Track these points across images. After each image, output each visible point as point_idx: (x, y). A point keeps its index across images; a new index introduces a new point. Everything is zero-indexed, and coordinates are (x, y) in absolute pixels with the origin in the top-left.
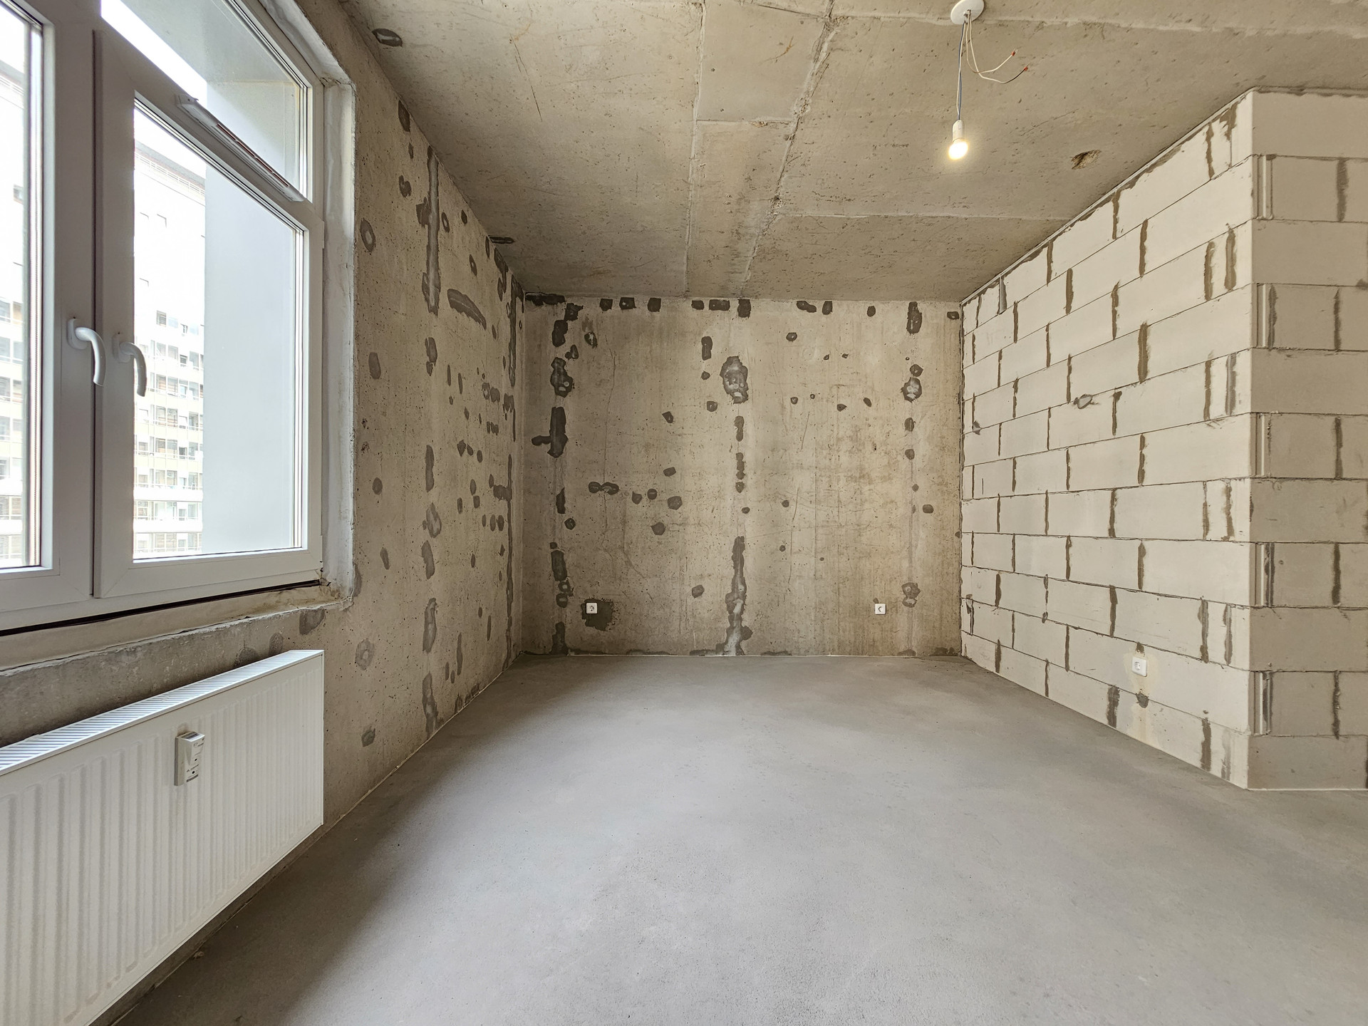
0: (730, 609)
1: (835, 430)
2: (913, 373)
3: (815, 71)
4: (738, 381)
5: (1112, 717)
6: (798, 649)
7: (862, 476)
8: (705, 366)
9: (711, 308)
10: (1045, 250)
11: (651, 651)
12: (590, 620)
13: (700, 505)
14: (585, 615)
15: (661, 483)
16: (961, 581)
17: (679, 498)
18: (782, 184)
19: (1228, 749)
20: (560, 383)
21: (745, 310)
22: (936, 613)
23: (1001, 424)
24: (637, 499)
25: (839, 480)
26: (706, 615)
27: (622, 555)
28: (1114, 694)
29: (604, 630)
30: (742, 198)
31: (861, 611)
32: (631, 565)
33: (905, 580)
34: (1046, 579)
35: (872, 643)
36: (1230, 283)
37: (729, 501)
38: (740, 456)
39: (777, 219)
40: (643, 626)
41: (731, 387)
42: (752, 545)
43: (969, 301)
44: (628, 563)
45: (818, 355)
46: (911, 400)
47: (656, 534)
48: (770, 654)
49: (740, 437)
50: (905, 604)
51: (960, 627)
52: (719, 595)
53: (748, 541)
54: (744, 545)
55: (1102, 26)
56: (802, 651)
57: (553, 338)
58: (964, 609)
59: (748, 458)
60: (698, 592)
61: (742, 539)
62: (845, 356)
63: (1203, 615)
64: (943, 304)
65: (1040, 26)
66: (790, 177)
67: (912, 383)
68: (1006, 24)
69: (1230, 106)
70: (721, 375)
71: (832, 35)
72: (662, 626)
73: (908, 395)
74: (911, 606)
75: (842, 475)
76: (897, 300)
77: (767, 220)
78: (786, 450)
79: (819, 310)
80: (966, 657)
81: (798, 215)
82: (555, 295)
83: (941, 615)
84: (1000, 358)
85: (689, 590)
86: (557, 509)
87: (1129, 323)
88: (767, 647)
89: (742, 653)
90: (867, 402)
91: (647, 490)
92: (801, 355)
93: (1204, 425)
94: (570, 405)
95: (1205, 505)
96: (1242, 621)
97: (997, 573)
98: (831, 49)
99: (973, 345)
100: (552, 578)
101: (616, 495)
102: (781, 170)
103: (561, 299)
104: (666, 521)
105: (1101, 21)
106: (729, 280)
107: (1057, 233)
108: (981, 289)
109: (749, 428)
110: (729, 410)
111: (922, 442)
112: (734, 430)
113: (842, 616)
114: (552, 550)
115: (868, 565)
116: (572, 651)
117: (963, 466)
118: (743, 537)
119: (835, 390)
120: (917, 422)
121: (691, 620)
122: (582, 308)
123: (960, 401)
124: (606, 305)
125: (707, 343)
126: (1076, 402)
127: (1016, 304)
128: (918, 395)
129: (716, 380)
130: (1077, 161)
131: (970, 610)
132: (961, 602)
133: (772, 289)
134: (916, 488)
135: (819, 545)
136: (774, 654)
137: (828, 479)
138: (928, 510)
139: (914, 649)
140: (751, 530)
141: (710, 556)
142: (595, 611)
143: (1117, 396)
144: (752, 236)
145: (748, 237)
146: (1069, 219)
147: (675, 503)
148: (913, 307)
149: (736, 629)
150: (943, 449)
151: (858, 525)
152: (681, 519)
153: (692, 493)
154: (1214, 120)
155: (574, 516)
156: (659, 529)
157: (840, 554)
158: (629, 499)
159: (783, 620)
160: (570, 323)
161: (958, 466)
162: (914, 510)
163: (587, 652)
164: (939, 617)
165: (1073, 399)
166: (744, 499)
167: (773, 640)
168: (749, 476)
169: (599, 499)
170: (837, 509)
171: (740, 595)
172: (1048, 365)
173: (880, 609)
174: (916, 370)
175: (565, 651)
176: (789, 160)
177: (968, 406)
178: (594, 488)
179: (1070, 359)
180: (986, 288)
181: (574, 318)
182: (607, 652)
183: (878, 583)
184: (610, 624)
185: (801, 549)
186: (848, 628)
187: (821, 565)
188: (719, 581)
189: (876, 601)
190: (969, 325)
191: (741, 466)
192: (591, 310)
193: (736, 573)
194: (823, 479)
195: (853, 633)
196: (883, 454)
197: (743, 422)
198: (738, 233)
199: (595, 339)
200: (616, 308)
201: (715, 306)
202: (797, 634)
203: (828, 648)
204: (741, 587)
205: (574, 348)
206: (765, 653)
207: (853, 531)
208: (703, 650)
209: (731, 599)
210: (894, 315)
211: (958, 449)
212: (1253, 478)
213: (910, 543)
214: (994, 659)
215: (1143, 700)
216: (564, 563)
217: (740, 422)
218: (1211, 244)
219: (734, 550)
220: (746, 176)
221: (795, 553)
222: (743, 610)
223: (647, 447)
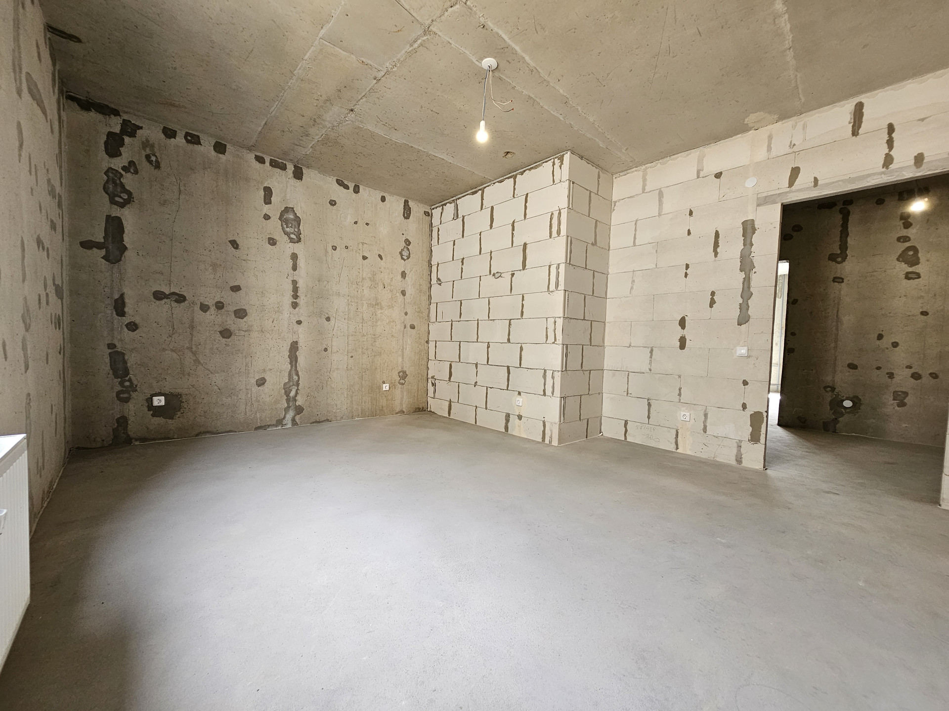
0: (287, 393)
1: (361, 272)
2: (406, 243)
3: (408, 51)
4: (294, 227)
5: (506, 428)
6: (336, 417)
7: (376, 304)
8: (266, 209)
9: (271, 165)
10: (480, 192)
11: (219, 431)
12: (158, 412)
13: (263, 316)
14: (151, 407)
15: (228, 297)
16: (428, 368)
17: (245, 311)
18: (360, 103)
19: (551, 431)
20: (116, 193)
21: (298, 174)
22: (415, 387)
23: (454, 281)
24: (204, 308)
25: (363, 306)
26: (268, 399)
27: (190, 354)
28: (508, 416)
29: (172, 418)
30: (328, 100)
31: (375, 389)
32: (199, 362)
33: (400, 369)
34: (476, 365)
35: (381, 409)
36: (559, 233)
37: (286, 315)
38: (294, 283)
39: (347, 123)
40: (212, 412)
41: (288, 230)
42: (303, 347)
43: (436, 208)
44: (197, 362)
45: (350, 220)
46: (405, 260)
47: (223, 337)
48: (317, 423)
49: (295, 268)
50: (399, 383)
51: (427, 395)
52: (278, 383)
53: (301, 344)
54: (298, 347)
55: (535, 100)
56: (339, 418)
57: (106, 147)
58: (430, 384)
59: (301, 284)
60: (261, 382)
61: (296, 343)
62: (367, 224)
63: (545, 376)
64: (422, 205)
65: (514, 88)
66: (367, 102)
67: (405, 249)
68: (502, 79)
69: (561, 154)
70: (280, 219)
71: (425, 38)
72: (230, 411)
73: (403, 257)
74: (403, 384)
75: (365, 302)
76: (398, 196)
77: (339, 120)
78: (328, 282)
79: (351, 189)
80: (431, 411)
81: (361, 126)
82: (107, 106)
83: (418, 388)
84: (454, 245)
85: (253, 381)
86: (115, 312)
87: (519, 241)
88: (315, 418)
89: (297, 424)
90: (380, 256)
91: (214, 302)
92: (339, 217)
93: (547, 293)
94: (128, 217)
95: (547, 328)
96: (558, 376)
97: (450, 363)
98: (421, 45)
99: (438, 234)
100: (111, 376)
101: (183, 304)
102: (363, 94)
103: (116, 113)
104: (232, 328)
105: (534, 98)
106: (293, 150)
107: (486, 185)
108: (443, 203)
109: (301, 263)
110: (286, 247)
111: (410, 285)
112: (290, 263)
113: (364, 393)
114: (110, 351)
115: (379, 360)
116: (136, 440)
117: (430, 303)
118: (297, 342)
119: (361, 245)
120: (408, 274)
121: (256, 404)
122: (141, 128)
123: (430, 266)
124: (170, 134)
125: (268, 192)
126: (494, 275)
127: (463, 217)
128: (408, 257)
129: (275, 222)
130: (505, 154)
131: (434, 385)
132: (428, 381)
133: (322, 165)
134: (406, 314)
135: (350, 348)
136: (319, 422)
137: (356, 304)
138: (413, 327)
139: (404, 410)
140: (303, 336)
141: (271, 355)
142: (163, 403)
143: (513, 275)
144: (324, 127)
145: (320, 126)
146: (493, 179)
147: (241, 314)
148: (406, 202)
149: (292, 407)
150: (420, 291)
151: (374, 335)
152: (246, 327)
153: (256, 306)
154: (556, 158)
155: (137, 319)
156: (226, 333)
157: (363, 353)
158: (197, 308)
159: (326, 399)
160: (127, 140)
161: (428, 302)
162: (405, 327)
163: (154, 439)
164: (417, 390)
165: (492, 273)
166: (297, 314)
167: (319, 413)
168: (302, 298)
169: (164, 307)
170: (361, 325)
171: (295, 383)
172: (480, 254)
173: (386, 387)
174: (408, 242)
175: (129, 441)
176: (371, 91)
177: (434, 269)
178: (159, 296)
179: (491, 252)
180: (447, 203)
181: (132, 135)
182: (175, 437)
183: (384, 371)
184: (179, 413)
185: (338, 350)
186: (367, 401)
187: (351, 360)
188: (278, 373)
189: (384, 383)
190: (436, 221)
191: (295, 289)
192: (151, 132)
193: (292, 367)
194: (353, 304)
195: (370, 403)
196: (389, 291)
197: (297, 257)
198: (315, 121)
199: (157, 161)
200: (180, 140)
201: (274, 164)
202: (335, 407)
203: (355, 415)
204: (295, 378)
205: (131, 163)
206: (313, 423)
207: (371, 339)
208: (265, 426)
209: (288, 386)
210: (396, 204)
211: (428, 293)
212: (564, 318)
213: (403, 347)
214: (447, 410)
215: (520, 417)
216: (125, 362)
217: (294, 257)
218: (552, 214)
219: (290, 351)
220: (338, 88)
221: (334, 353)
222: (297, 393)
223: (214, 266)
